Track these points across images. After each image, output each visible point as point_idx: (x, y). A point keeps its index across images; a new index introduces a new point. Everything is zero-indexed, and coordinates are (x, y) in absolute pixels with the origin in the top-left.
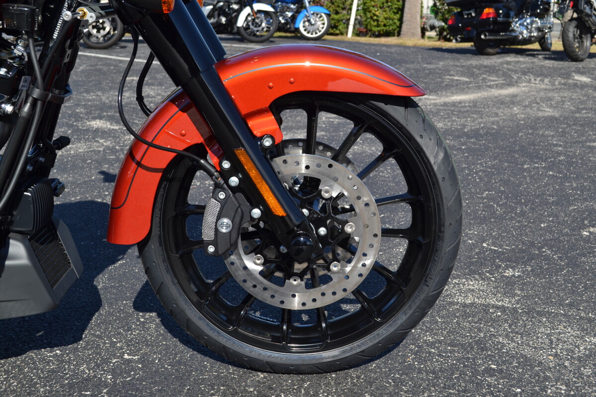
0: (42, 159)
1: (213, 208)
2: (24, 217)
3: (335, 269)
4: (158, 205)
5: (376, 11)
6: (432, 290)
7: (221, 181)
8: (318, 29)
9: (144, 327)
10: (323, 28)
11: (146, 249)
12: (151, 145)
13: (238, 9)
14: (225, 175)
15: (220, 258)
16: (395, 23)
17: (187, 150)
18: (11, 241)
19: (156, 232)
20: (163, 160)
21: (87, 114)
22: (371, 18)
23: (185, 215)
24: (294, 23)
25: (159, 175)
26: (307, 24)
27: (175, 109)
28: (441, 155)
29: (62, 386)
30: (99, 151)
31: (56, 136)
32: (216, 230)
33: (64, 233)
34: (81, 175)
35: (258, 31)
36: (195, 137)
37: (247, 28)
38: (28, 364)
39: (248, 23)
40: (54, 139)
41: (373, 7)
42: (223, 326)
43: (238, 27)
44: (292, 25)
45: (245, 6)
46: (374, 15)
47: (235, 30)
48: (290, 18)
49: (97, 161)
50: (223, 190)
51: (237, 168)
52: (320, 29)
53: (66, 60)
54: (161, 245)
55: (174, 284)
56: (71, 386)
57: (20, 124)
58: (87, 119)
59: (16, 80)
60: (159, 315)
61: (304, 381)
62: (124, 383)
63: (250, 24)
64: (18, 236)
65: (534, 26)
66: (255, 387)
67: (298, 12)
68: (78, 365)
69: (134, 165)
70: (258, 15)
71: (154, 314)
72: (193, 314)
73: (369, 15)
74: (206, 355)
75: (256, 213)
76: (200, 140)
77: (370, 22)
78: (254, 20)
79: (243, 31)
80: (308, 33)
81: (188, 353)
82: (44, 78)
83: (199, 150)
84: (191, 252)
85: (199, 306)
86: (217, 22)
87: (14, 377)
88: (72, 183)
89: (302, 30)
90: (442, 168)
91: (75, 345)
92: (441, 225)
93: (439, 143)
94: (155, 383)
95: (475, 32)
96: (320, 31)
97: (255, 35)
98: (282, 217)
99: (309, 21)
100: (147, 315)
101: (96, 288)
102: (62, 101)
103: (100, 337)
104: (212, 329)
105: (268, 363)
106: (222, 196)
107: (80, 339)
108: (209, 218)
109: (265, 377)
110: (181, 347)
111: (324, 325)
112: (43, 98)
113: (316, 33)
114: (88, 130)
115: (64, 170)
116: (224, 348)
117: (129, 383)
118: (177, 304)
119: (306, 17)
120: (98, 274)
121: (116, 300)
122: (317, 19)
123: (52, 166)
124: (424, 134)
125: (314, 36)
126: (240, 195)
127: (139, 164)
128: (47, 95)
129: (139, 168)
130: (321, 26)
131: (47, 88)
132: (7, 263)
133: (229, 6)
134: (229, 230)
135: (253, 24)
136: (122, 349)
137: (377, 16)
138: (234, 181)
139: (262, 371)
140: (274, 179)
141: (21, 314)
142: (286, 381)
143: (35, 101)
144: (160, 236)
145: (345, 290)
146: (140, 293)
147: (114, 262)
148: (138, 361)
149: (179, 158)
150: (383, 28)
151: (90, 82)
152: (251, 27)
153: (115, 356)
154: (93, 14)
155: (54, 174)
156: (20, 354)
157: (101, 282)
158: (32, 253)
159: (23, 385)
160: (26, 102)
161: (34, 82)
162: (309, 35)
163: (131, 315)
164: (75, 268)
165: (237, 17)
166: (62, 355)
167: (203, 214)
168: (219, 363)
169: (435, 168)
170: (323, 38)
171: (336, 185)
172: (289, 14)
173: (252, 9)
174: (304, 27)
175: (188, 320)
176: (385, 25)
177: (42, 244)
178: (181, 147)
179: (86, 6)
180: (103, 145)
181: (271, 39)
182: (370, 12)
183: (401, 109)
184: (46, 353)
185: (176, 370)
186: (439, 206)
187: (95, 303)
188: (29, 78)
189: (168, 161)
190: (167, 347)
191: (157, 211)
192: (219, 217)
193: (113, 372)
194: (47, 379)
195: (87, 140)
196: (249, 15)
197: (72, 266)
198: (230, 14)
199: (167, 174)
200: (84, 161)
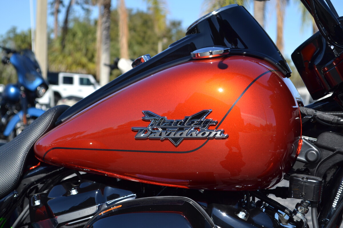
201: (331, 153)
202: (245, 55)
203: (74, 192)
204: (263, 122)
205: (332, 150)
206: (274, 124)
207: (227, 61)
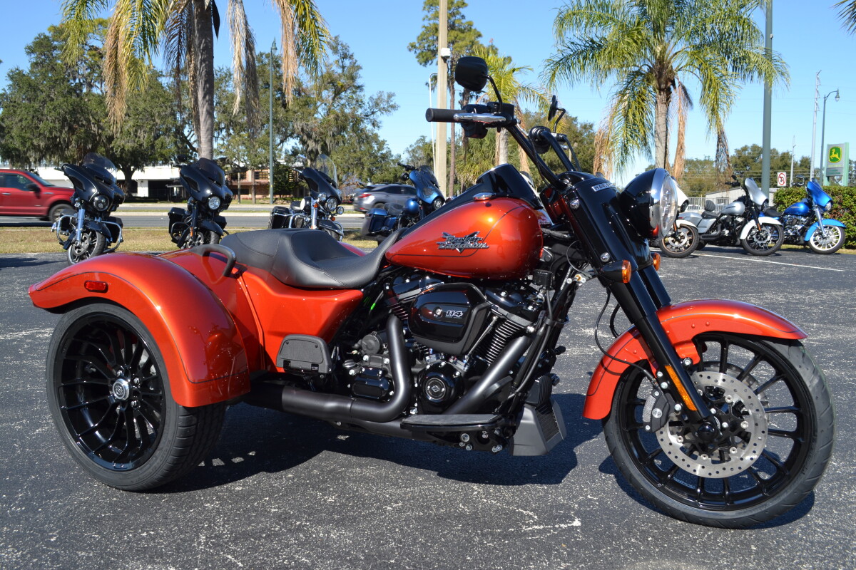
0: (547, 361)
1: (651, 401)
2: (534, 396)
3: (733, 452)
4: (617, 397)
6: (807, 477)
7: (656, 384)
8: (831, 243)
9: (604, 482)
10: (836, 243)
11: (607, 424)
12: (613, 358)
13: (742, 222)
14: (659, 381)
15: (652, 434)
17: (637, 363)
18: (525, 409)
19: (614, 413)
20: (621, 368)
21: (583, 322)
23: (635, 405)
24: (804, 236)
25: (618, 377)
26: (818, 237)
27: (631, 337)
28: (816, 381)
29: (546, 505)
30: (590, 356)
31: (557, 346)
32: (652, 416)
33: (556, 409)
34: (572, 374)
35: (762, 244)
36: (643, 355)
37: (751, 241)
38: (526, 491)
39: (752, 236)
40: (556, 347)
42: (654, 482)
43: (741, 240)
44: (801, 238)
45: (750, 220)
47: (739, 242)
48: (799, 231)
49: (587, 363)
50: (658, 390)
51: (666, 377)
52: (834, 243)
53: (567, 302)
54: (616, 422)
55: (623, 449)
56: (552, 506)
57: (537, 339)
58: (582, 327)
59: (537, 313)
60: (616, 477)
61: (709, 530)
62: (585, 511)
63: (754, 237)
64: (529, 406)
66: (673, 528)
67: (809, 225)
68: (557, 496)
69: (603, 369)
70: (764, 228)
71: (612, 476)
72: (634, 471)
74: (643, 505)
75: (678, 407)
76: (646, 357)
78: (758, 233)
79: (746, 244)
80: (820, 246)
81: (631, 502)
82: (553, 313)
83: (645, 364)
84: (637, 430)
85: (639, 467)
86: (720, 234)
87: (518, 496)
88: (566, 379)
89: (813, 243)
90: (816, 390)
91: (557, 485)
92: (815, 431)
93: (815, 371)
94: (606, 514)
96: (832, 246)
97: (759, 248)
98: (694, 411)
99: (820, 234)
100: (608, 475)
101: (575, 454)
102: (562, 326)
103: (573, 483)
104: (646, 483)
105: (683, 513)
106: (657, 394)
107: (561, 482)
108: (648, 408)
109: (682, 524)
110: (627, 497)
111: (727, 493)
112: (552, 325)
113: (829, 247)
114: (582, 337)
115: (560, 369)
116: (654, 497)
117: (588, 511)
118: (624, 463)
119: (818, 229)
120: (577, 445)
121: (588, 463)
122: (830, 233)
123: (553, 365)
124: (803, 365)
125: (826, 249)
126: (669, 395)
127: (606, 369)
128: (554, 323)
129: (606, 372)
130: (835, 240)
131: (554, 319)
132: (522, 421)
133: (733, 219)
134: (660, 416)
135: (757, 238)
136: (587, 491)
138: (664, 385)
139: (681, 520)
140: (692, 388)
141: (526, 455)
142: (696, 528)
143: (547, 326)
144: (616, 417)
145: (740, 468)
146: (605, 461)
147: (589, 439)
148: (597, 501)
149: (631, 368)
151: (589, 292)
152: (755, 240)
153: (582, 495)
154: (585, 279)
155: (553, 370)
156: (522, 485)
157: (579, 450)
158: (537, 418)
159: (523, 501)
160: (541, 326)
161: (547, 314)
162: (821, 249)
163: (596, 474)
164: (561, 433)
165: (741, 230)
166: (547, 489)
167: (644, 405)
168: (651, 511)
169: (810, 389)
170: (837, 252)
171: (736, 395)
172: (799, 227)
173: (757, 222)
174: (814, 240)
175: (631, 475)
177: (543, 413)
178: (633, 360)
179: (580, 273)
180: (593, 350)
181: (777, 252)
183: (786, 347)
184: (538, 487)
185: (621, 510)
186: (814, 417)
187: (573, 463)
188: (544, 311)
189: (624, 369)
190: (618, 496)
191: (615, 400)
192: (654, 408)
193: (579, 504)
194: (538, 500)
195: (581, 345)
196: (753, 228)
197: (560, 431)
198: (733, 227)
199: (623, 377)
200: (577, 363)
201: (560, 257)
202: (509, 197)
203: (408, 281)
204: (514, 239)
205: (560, 255)
206: (520, 240)
207: (491, 202)
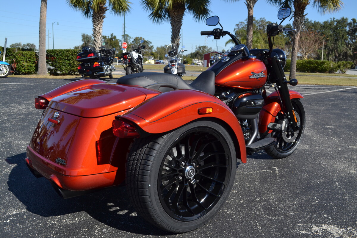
5: (23, 63)
16: (33, 68)
22: (21, 66)
32: (285, 127)
41: (22, 61)
46: (23, 64)
65: (109, 69)
73: (19, 64)
75: (291, 123)
77: (21, 68)
95: (91, 72)
113: (4, 74)
125: (3, 76)
137: (24, 65)
138: (289, 117)
150: (28, 70)
176: (28, 69)
182: (20, 63)
192: (285, 124)
